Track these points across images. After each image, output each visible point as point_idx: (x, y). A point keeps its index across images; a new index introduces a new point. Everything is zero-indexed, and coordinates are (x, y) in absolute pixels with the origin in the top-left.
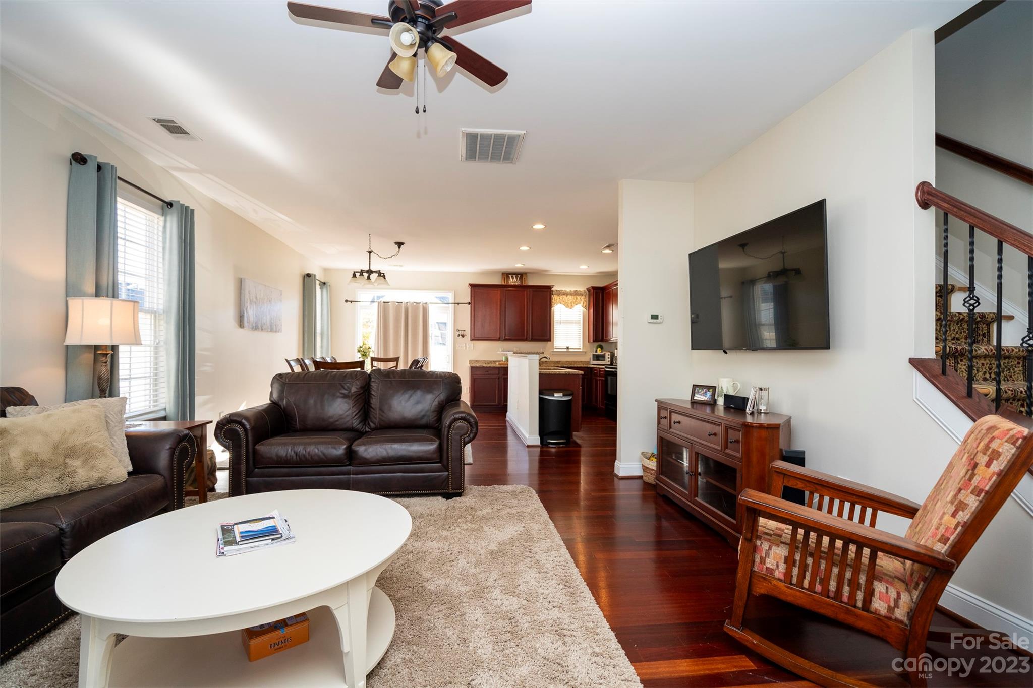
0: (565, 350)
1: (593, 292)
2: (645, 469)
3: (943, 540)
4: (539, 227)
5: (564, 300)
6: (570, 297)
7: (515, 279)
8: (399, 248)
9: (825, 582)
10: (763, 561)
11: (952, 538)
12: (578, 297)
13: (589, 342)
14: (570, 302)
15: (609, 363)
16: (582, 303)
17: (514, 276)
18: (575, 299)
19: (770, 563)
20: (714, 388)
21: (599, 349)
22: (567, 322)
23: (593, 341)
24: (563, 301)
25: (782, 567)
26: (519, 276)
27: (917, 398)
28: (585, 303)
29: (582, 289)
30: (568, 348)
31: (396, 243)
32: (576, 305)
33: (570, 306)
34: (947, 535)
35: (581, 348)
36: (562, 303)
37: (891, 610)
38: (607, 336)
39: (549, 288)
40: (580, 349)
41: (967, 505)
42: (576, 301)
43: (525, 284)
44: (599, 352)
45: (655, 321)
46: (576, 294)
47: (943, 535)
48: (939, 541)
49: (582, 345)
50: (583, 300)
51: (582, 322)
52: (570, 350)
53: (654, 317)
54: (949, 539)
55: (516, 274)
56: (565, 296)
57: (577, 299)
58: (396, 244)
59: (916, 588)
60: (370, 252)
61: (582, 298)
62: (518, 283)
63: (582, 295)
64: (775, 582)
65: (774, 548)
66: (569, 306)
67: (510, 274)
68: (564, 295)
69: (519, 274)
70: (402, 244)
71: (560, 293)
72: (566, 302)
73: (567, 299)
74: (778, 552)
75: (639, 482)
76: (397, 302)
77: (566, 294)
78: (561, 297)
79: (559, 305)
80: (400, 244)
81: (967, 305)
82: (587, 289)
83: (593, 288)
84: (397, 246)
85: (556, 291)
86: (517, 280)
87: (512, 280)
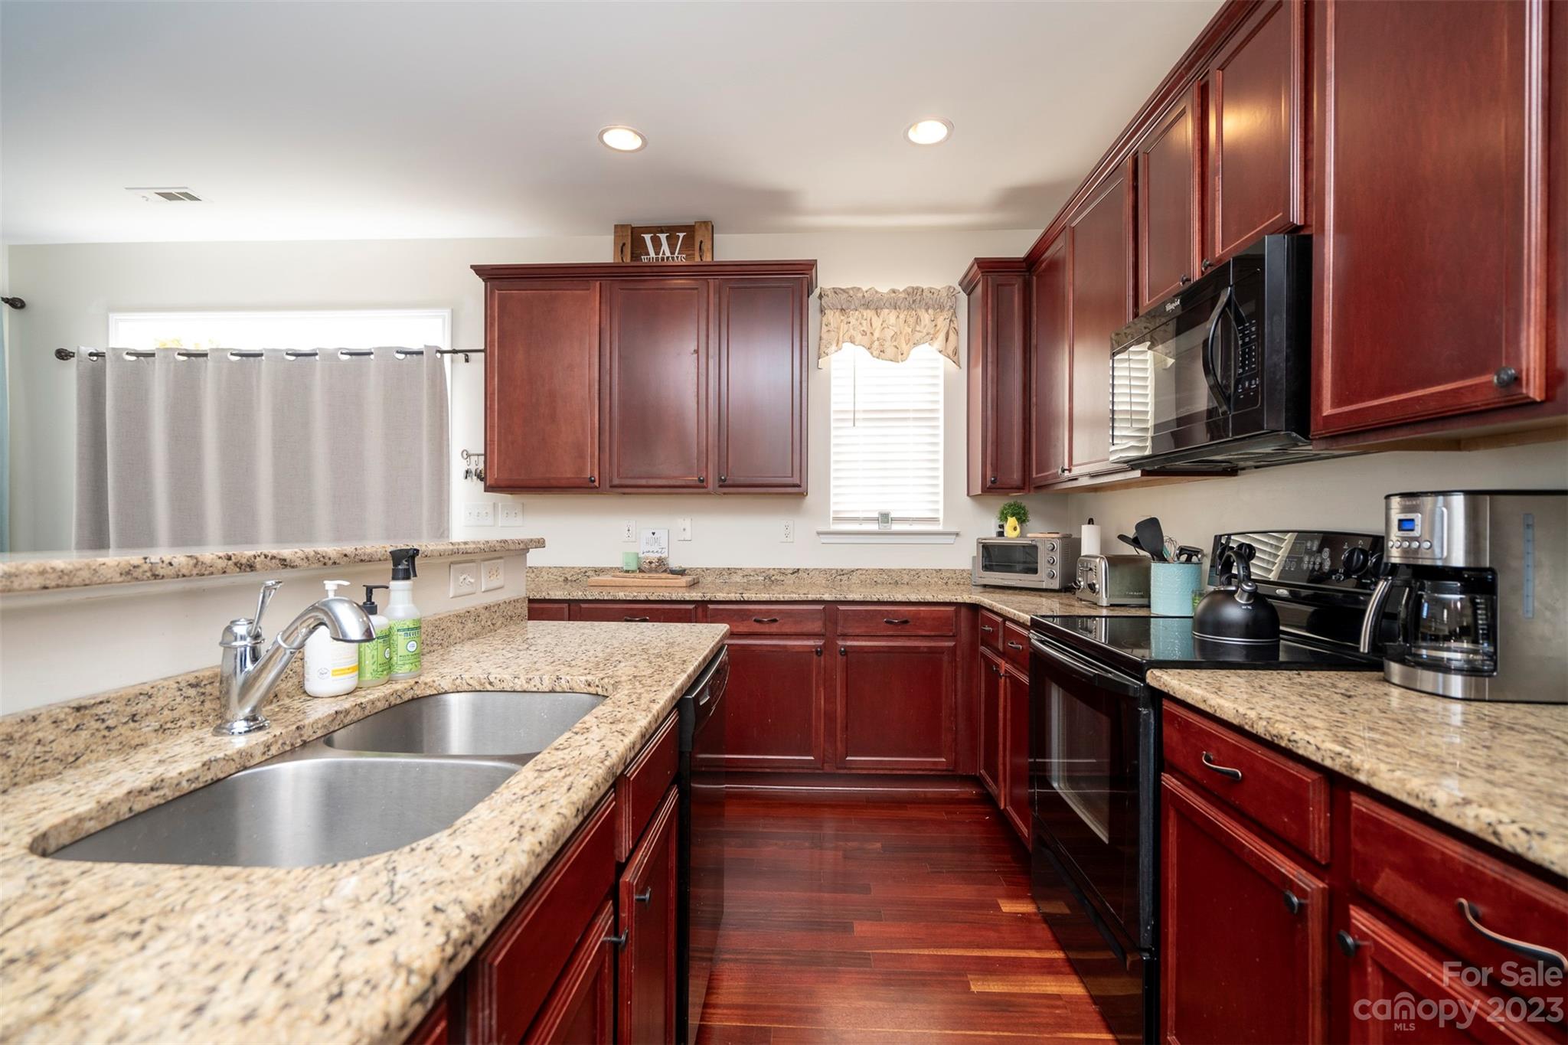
0: (874, 527)
1: (986, 282)
5: (865, 326)
6: (891, 317)
7: (665, 247)
12: (921, 312)
13: (968, 495)
14: (889, 333)
15: (1056, 584)
16: (942, 336)
18: (912, 321)
21: (1012, 521)
22: (883, 417)
23: (987, 492)
24: (864, 333)
26: (681, 235)
28: (952, 336)
29: (939, 281)
30: (885, 518)
32: (916, 344)
33: (890, 351)
35: (941, 515)
36: (859, 338)
39: (800, 271)
40: (934, 520)
42: (914, 331)
43: (706, 262)
44: (1012, 532)
46: (914, 300)
49: (941, 506)
50: (943, 325)
51: (941, 415)
52: (896, 527)
55: (672, 230)
56: (869, 313)
57: (918, 320)
61: (939, 318)
63: (941, 308)
66: (887, 350)
67: (648, 230)
68: (867, 305)
69: (681, 228)
71: (849, 301)
72: (877, 335)
73: (877, 322)
77: (873, 303)
78: (855, 317)
79: (847, 346)
82: (961, 275)
85: (835, 291)
86: (673, 253)
87: (657, 253)
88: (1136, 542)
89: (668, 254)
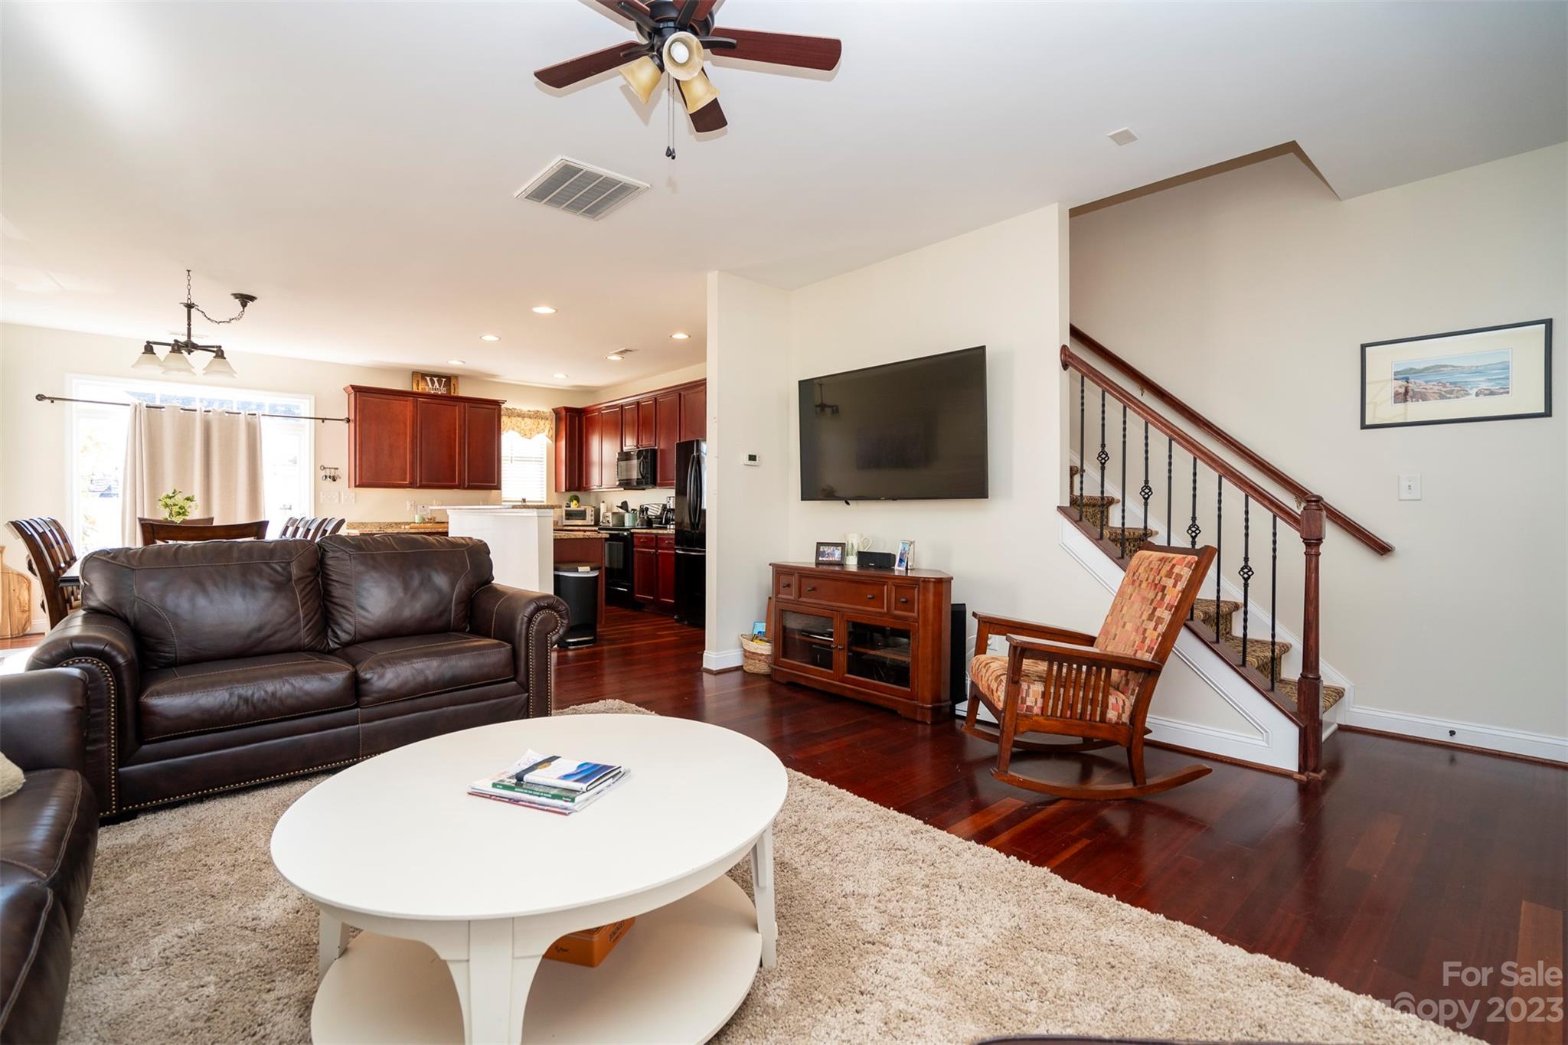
0: (520, 504)
1: (566, 415)
2: (748, 655)
3: (1150, 650)
4: (544, 310)
5: (518, 424)
6: (527, 420)
7: (436, 384)
8: (244, 305)
9: (1072, 707)
10: (1024, 701)
11: (1156, 647)
12: (540, 420)
13: (556, 491)
14: (528, 428)
15: (593, 523)
16: (547, 431)
17: (435, 379)
18: (536, 424)
19: (1030, 702)
20: (842, 545)
21: (575, 502)
22: (523, 459)
23: (566, 490)
24: (518, 427)
25: (1040, 701)
26: (444, 380)
27: (1063, 543)
28: (551, 431)
29: (546, 409)
30: (524, 501)
31: (237, 296)
32: (538, 433)
34: (1152, 646)
35: (545, 500)
36: (516, 428)
37: (1119, 716)
38: (588, 482)
39: (497, 404)
40: (543, 502)
41: (1163, 619)
42: (537, 427)
43: (455, 394)
44: (574, 506)
45: (753, 462)
46: (537, 416)
47: (1149, 646)
48: (1147, 651)
49: (545, 496)
50: (548, 427)
51: (545, 460)
52: (528, 504)
53: (752, 458)
54: (1153, 648)
55: (440, 377)
56: (520, 419)
57: (538, 423)
58: (237, 298)
59: (1132, 694)
60: (190, 306)
61: (546, 424)
62: (442, 391)
63: (547, 419)
64: (1035, 718)
65: (1031, 686)
66: (527, 434)
67: (428, 375)
68: (519, 415)
69: (444, 377)
70: (252, 298)
71: (512, 413)
72: (523, 427)
73: (523, 423)
74: (1036, 689)
75: (738, 675)
76: (182, 409)
77: (522, 415)
78: (514, 420)
79: (511, 432)
80: (245, 299)
81: (1100, 459)
82: (553, 410)
83: (567, 409)
84: (237, 302)
85: (507, 409)
86: (440, 387)
87: (433, 386)
88: (621, 507)
89: (438, 387)
